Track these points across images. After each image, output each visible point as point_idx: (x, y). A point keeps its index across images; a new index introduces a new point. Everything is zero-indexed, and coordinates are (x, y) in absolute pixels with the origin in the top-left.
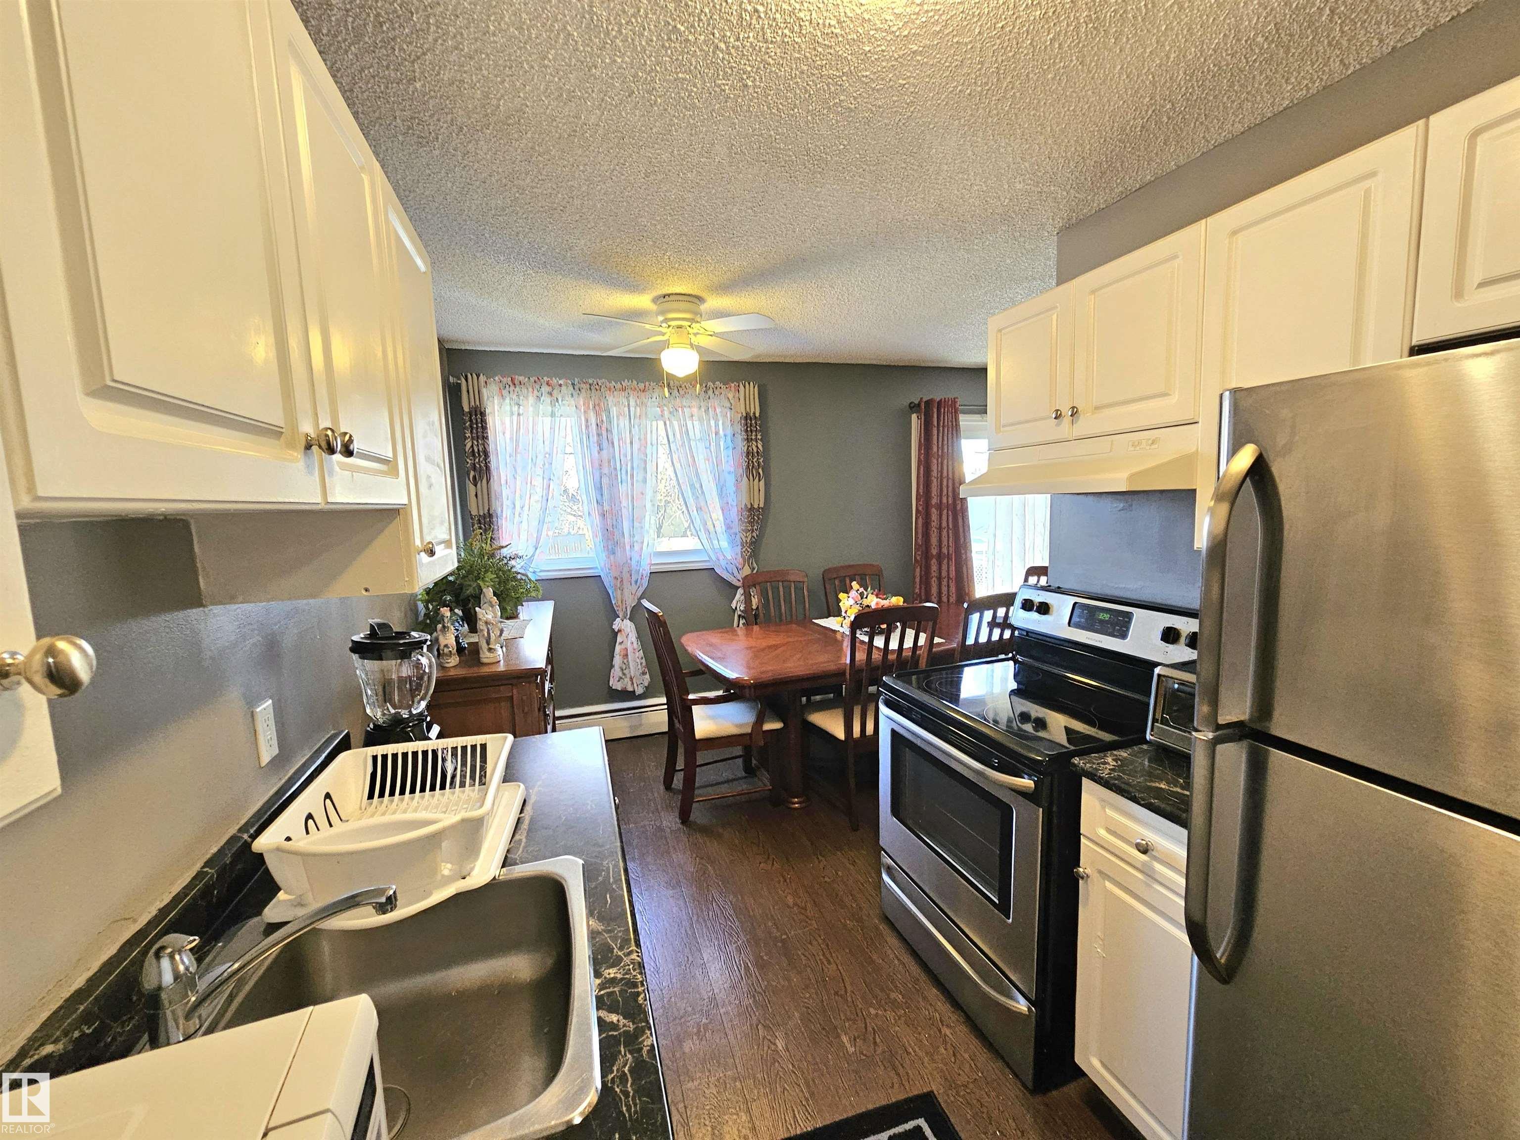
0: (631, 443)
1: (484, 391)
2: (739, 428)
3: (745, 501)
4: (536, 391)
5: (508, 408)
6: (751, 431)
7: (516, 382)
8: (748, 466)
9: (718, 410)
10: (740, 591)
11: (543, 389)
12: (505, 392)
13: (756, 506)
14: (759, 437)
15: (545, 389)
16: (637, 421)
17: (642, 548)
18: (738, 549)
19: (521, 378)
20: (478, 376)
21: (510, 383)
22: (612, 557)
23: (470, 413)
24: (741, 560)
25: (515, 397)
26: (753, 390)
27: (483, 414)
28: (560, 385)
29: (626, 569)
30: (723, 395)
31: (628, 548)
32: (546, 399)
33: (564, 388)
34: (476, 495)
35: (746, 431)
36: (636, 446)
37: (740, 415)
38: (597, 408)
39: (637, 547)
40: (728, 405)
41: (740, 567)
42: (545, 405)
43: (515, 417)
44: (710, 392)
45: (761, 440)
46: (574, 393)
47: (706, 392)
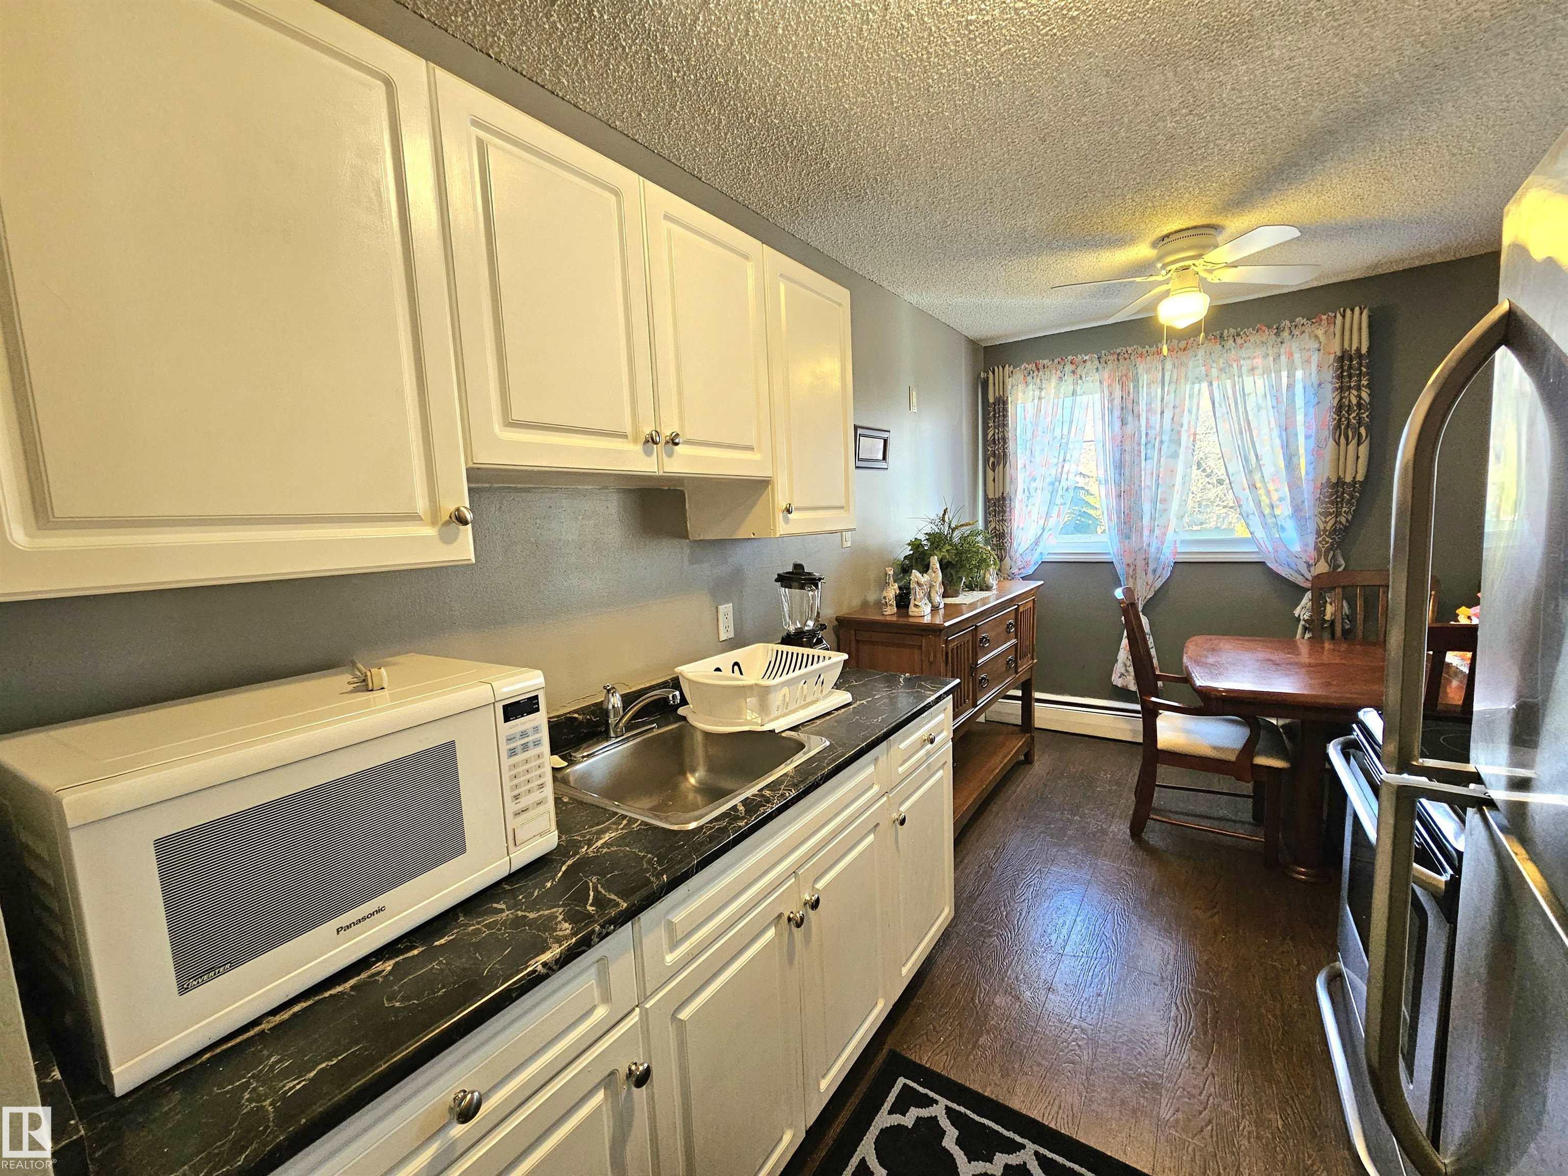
0: (1162, 412)
1: (1009, 382)
2: (1329, 375)
3: (1327, 472)
4: (1059, 372)
5: (1031, 393)
6: (1350, 376)
7: (1040, 366)
8: (1338, 425)
9: (1297, 356)
10: (1309, 595)
11: (1066, 369)
12: (1029, 379)
13: (1348, 479)
14: (1364, 382)
15: (1069, 368)
16: (1173, 386)
17: (1165, 534)
18: (1311, 539)
19: (1045, 362)
20: (1003, 368)
21: (1034, 368)
22: (1126, 542)
23: (994, 403)
24: (1314, 554)
25: (1038, 381)
26: (1359, 319)
27: (1005, 403)
28: (1085, 362)
29: (1141, 557)
30: (1306, 335)
31: (1146, 533)
32: (1069, 378)
33: (1089, 363)
34: (994, 480)
35: (1340, 377)
36: (1168, 415)
37: (1332, 356)
38: (1124, 378)
39: (1157, 532)
40: (1317, 346)
41: (1311, 562)
42: (1067, 386)
43: (1036, 401)
44: (1285, 334)
45: (1368, 386)
46: (1100, 368)
47: (1277, 334)
